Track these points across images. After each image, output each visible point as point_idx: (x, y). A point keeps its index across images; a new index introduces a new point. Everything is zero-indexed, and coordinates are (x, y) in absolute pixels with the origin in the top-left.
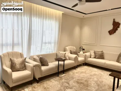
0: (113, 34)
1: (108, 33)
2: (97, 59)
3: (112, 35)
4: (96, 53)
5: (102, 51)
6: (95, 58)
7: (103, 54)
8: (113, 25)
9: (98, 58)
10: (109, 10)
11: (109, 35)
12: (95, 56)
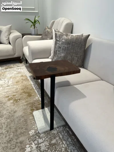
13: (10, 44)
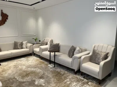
13: (27, 48)
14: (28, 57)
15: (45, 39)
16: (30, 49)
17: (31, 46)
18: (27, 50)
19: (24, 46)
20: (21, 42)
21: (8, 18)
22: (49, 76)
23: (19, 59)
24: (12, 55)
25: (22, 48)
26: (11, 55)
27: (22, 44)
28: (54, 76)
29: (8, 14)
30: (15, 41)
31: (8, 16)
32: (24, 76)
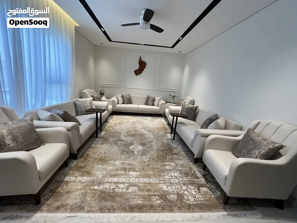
0: (139, 74)
1: (134, 74)
2: (126, 104)
3: (138, 76)
4: (124, 97)
5: (129, 95)
6: (123, 103)
7: (130, 98)
8: (139, 64)
9: (128, 103)
10: (142, 44)
11: (136, 75)
12: (123, 101)
13: (158, 106)
14: (157, 118)
15: (185, 98)
16: (161, 108)
17: (163, 104)
18: (158, 108)
19: (156, 103)
20: (155, 97)
21: (146, 66)
22: (153, 146)
23: (145, 117)
24: (138, 110)
25: (153, 105)
26: (136, 110)
27: (154, 100)
28: (160, 149)
29: (146, 62)
30: (148, 95)
31: (146, 64)
32: (129, 135)
